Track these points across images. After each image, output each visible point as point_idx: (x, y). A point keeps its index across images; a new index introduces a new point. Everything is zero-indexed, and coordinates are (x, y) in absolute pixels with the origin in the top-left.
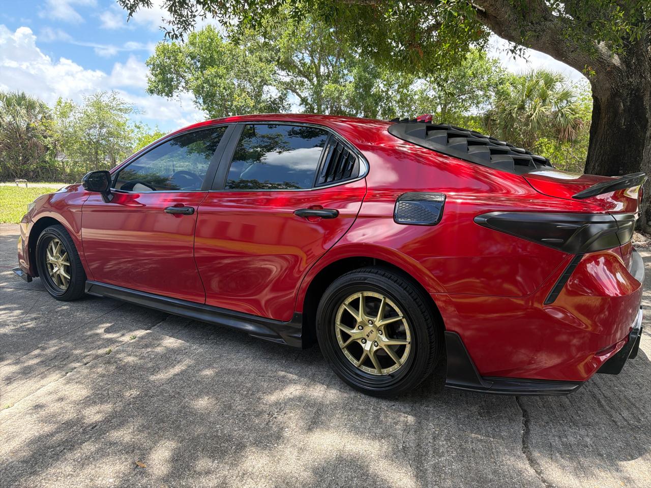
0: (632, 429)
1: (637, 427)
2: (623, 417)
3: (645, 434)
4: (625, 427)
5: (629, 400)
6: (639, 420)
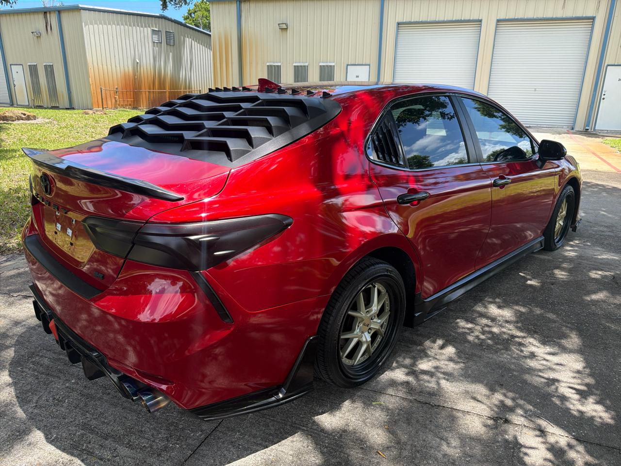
0: (33, 353)
1: (32, 357)
2: (46, 357)
3: (23, 356)
4: (39, 352)
5: (53, 376)
6: (33, 363)
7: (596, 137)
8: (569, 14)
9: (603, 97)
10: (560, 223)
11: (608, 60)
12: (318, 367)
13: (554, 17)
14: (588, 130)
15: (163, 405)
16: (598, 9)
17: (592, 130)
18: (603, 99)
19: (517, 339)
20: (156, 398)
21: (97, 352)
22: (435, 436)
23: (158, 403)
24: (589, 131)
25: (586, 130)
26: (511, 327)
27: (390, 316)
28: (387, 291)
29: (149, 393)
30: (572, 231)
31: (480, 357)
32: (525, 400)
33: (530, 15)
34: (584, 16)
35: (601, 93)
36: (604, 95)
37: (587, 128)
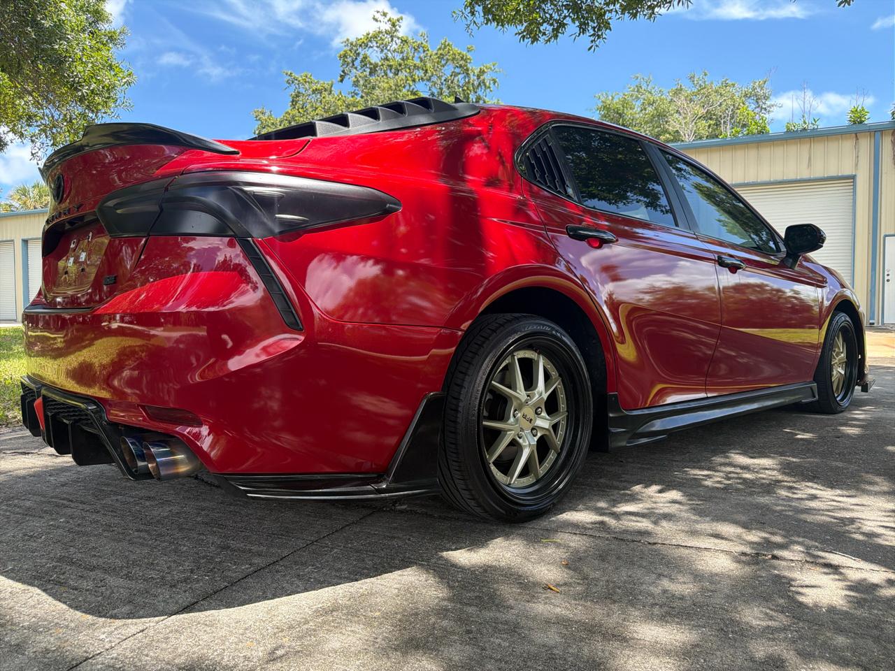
7: (887, 332)
8: (818, 173)
9: (886, 278)
10: (839, 371)
11: (884, 229)
12: (449, 469)
13: (798, 178)
14: (873, 324)
15: (183, 469)
16: (856, 165)
17: (880, 324)
18: (888, 281)
19: (783, 483)
20: (173, 454)
21: (95, 405)
22: (649, 573)
23: (175, 463)
24: (875, 325)
25: (871, 324)
26: (775, 473)
27: (568, 416)
28: (560, 375)
29: (163, 445)
30: (862, 391)
31: (724, 499)
32: (804, 537)
33: (765, 177)
34: (840, 175)
35: (884, 273)
36: (888, 275)
37: (871, 321)
